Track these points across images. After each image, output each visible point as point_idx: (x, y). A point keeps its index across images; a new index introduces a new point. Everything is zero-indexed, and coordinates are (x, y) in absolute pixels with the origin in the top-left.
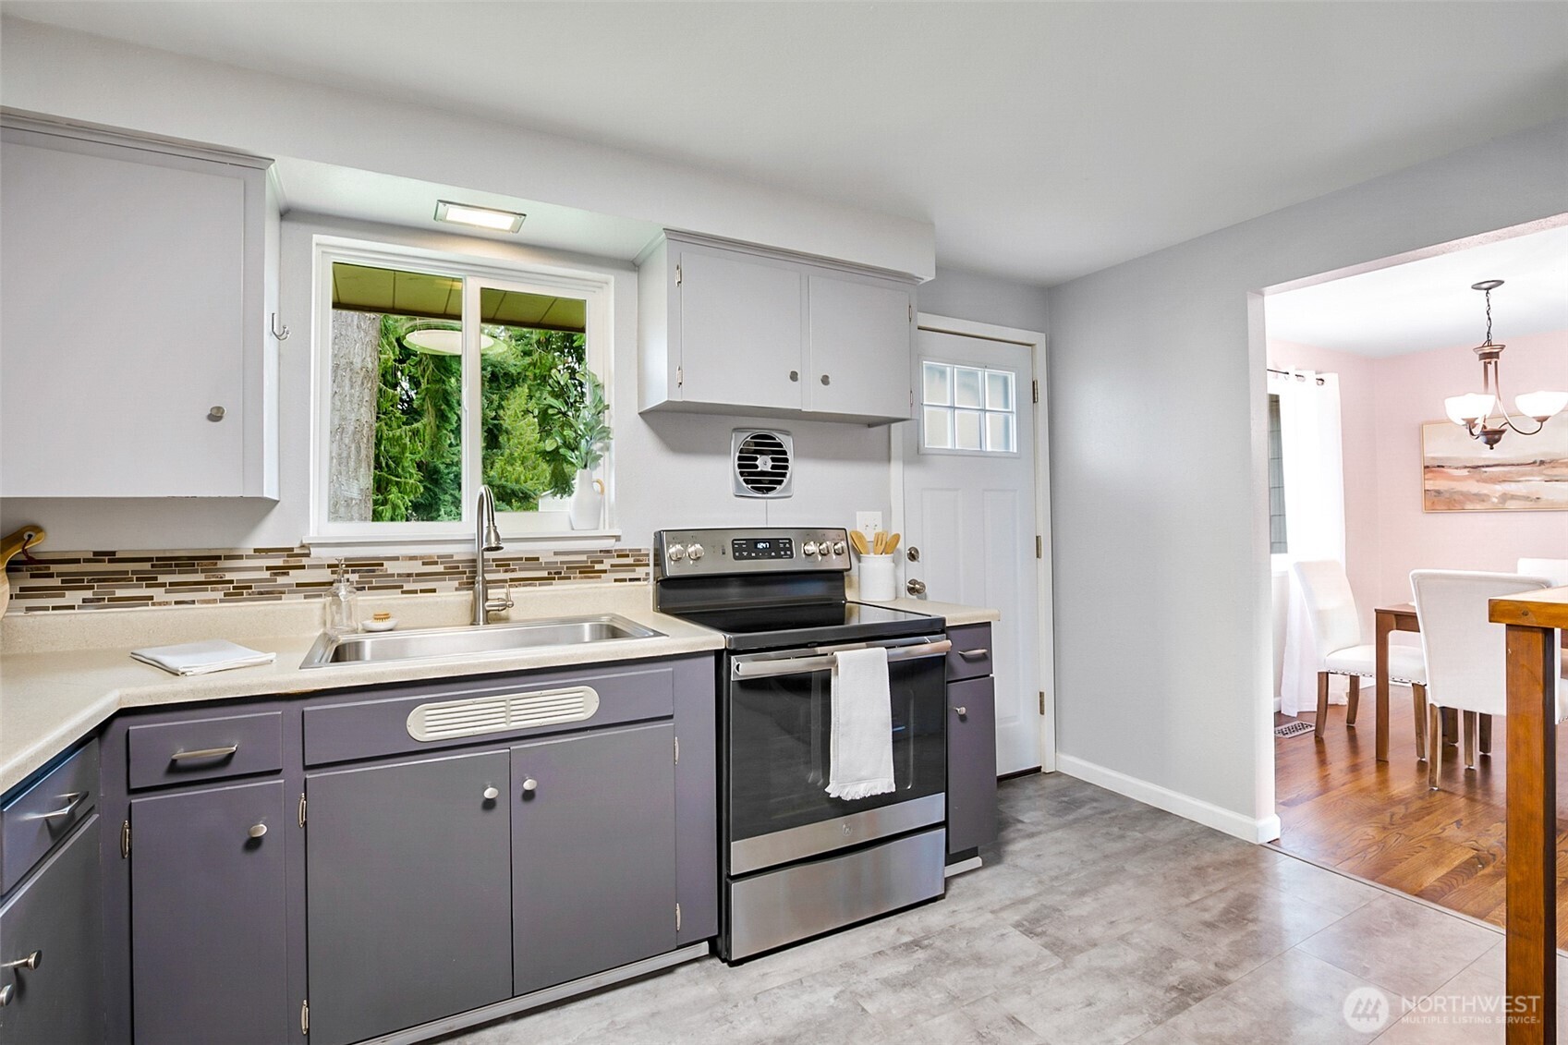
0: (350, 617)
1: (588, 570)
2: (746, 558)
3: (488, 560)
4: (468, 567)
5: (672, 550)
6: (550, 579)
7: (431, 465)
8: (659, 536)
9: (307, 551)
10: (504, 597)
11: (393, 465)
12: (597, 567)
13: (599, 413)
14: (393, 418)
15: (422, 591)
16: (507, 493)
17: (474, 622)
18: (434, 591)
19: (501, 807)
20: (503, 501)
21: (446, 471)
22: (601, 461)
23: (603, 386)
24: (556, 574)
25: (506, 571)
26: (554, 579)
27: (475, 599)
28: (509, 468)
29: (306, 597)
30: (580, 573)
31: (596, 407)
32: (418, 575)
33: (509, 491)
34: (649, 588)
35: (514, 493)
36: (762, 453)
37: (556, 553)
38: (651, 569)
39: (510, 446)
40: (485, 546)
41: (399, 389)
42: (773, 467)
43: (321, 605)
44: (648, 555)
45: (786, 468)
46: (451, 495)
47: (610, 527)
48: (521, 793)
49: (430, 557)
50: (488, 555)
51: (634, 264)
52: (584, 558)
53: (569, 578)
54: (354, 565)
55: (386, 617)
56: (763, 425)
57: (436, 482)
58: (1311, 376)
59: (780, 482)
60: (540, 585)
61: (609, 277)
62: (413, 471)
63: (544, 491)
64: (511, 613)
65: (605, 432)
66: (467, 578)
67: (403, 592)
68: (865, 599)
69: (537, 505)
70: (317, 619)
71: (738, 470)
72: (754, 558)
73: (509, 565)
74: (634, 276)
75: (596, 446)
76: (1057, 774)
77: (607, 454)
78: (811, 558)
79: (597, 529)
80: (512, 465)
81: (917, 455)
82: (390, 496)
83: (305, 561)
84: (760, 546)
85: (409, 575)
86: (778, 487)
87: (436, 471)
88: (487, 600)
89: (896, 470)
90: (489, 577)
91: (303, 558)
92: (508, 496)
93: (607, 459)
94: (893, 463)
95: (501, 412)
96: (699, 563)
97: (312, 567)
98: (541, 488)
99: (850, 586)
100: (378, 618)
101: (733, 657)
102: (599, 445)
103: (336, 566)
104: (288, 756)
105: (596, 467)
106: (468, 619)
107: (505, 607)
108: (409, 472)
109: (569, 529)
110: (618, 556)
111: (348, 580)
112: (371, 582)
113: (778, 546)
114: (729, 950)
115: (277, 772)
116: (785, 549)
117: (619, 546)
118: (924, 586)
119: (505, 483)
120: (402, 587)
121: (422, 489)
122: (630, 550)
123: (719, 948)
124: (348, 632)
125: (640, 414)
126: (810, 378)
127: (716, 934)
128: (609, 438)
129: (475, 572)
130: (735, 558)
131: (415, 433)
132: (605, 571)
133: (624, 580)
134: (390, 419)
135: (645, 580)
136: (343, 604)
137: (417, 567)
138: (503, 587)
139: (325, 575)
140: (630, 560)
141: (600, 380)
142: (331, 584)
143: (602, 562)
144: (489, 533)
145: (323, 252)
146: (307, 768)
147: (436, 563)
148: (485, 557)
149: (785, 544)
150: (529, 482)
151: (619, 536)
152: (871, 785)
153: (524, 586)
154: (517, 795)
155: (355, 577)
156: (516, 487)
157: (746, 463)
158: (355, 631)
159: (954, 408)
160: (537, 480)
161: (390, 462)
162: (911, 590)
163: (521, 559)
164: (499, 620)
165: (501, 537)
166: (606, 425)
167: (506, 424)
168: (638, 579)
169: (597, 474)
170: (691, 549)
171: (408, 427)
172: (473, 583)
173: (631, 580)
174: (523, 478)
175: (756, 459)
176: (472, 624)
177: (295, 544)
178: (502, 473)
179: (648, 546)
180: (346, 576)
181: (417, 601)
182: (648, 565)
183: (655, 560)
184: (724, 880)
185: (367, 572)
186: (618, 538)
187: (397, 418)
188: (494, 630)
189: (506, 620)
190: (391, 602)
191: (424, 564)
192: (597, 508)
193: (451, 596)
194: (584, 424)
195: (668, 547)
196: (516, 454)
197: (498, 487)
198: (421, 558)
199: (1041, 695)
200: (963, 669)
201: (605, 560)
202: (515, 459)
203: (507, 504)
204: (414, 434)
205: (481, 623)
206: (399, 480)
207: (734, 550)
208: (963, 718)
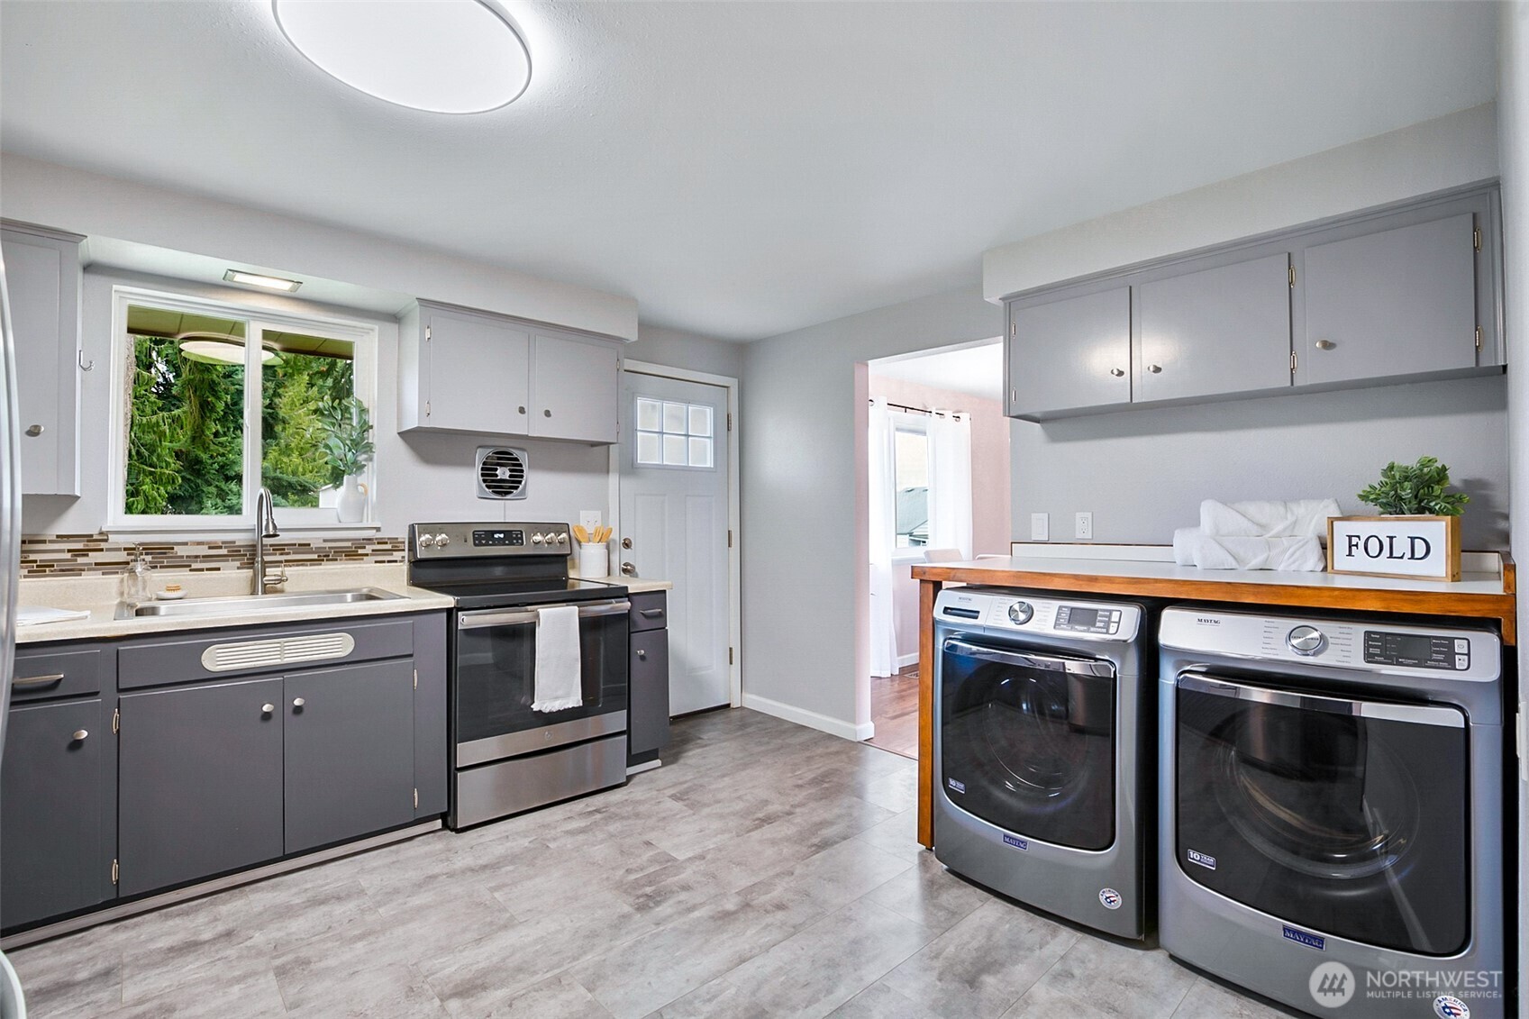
0: (144, 589)
1: (352, 552)
2: (484, 545)
3: (266, 545)
4: (248, 551)
5: (423, 538)
6: (319, 561)
7: (193, 455)
8: (412, 527)
9: (106, 537)
10: (280, 573)
11: (146, 454)
12: (360, 551)
13: (364, 431)
14: (147, 403)
15: (207, 569)
16: (283, 486)
17: (254, 592)
18: (218, 569)
19: (276, 719)
20: (279, 495)
21: (210, 461)
22: (365, 469)
23: (368, 411)
24: (325, 556)
25: (282, 554)
26: (323, 560)
27: (255, 575)
28: (285, 459)
29: (103, 574)
30: (346, 556)
31: (361, 427)
32: (204, 557)
33: (285, 484)
34: (404, 568)
35: (290, 485)
36: (501, 465)
37: (325, 541)
38: (406, 553)
39: (285, 435)
40: (264, 533)
41: (153, 370)
42: (510, 476)
43: (119, 580)
44: (404, 542)
45: (522, 477)
46: (217, 486)
47: (373, 520)
48: (291, 710)
49: (216, 543)
50: (267, 541)
51: (395, 318)
52: (349, 544)
53: (336, 560)
54: (149, 549)
55: (177, 589)
56: (503, 444)
57: (198, 474)
58: (949, 414)
59: (516, 488)
60: (311, 565)
61: (375, 327)
62: (171, 460)
63: (326, 484)
64: (286, 586)
65: (369, 448)
66: (248, 559)
67: (191, 570)
68: (583, 577)
69: (317, 499)
70: (114, 590)
71: (481, 478)
72: (491, 545)
73: (284, 549)
74: (397, 326)
75: (362, 458)
76: (741, 708)
77: (370, 464)
78: (538, 546)
79: (361, 522)
80: (289, 456)
81: (631, 468)
82: (144, 487)
83: (103, 545)
84: (496, 536)
85: (197, 557)
86: (515, 491)
87: (198, 461)
88: (265, 576)
89: (613, 479)
90: (267, 558)
91: (102, 543)
92: (283, 488)
93: (370, 468)
94: (610, 474)
95: (277, 400)
96: (444, 548)
97: (108, 550)
98: (322, 481)
99: (573, 567)
100: (169, 589)
101: (460, 613)
102: (364, 456)
103: (134, 549)
104: (105, 681)
105: (361, 474)
106: (248, 590)
107: (281, 581)
108: (166, 461)
109: (337, 522)
110: (378, 543)
111: (144, 560)
112: (163, 562)
113: (512, 536)
114: (455, 822)
115: (95, 694)
116: (517, 539)
117: (379, 535)
118: (634, 568)
119: (280, 475)
120: (190, 566)
121: (180, 479)
122: (389, 539)
123: (449, 821)
124: (143, 601)
125: (399, 433)
126: (536, 412)
127: (446, 810)
128: (372, 452)
129: (254, 555)
130: (475, 545)
131: (176, 420)
132: (367, 555)
133: (384, 562)
134: (143, 403)
135: (401, 561)
136: (139, 579)
137: (204, 551)
138: (279, 567)
139: (123, 557)
140: (389, 547)
141: (365, 405)
142: (128, 563)
143: (364, 548)
144: (268, 524)
145: (120, 297)
146: (120, 691)
147: (221, 547)
148: (264, 543)
149: (517, 535)
150: (308, 475)
151: (379, 528)
152: (564, 701)
153: (298, 565)
154: (289, 711)
155: (149, 558)
156: (293, 479)
157: (488, 473)
158: (150, 600)
159: (662, 433)
160: (317, 472)
161: (143, 450)
162: (625, 571)
163: (295, 545)
164: (276, 591)
165: (278, 527)
166: (370, 441)
167: (282, 413)
168: (396, 561)
169: (361, 479)
170: (438, 538)
171: (166, 414)
172: (253, 563)
173: (389, 562)
174: (301, 469)
175: (496, 470)
176: (251, 594)
177: (94, 532)
178: (277, 465)
179: (404, 535)
180: (142, 557)
181: (204, 577)
182: (404, 550)
183: (409, 546)
184: (452, 771)
185: (160, 554)
186: (378, 529)
187: (152, 403)
188: (270, 598)
189: (282, 591)
190: (182, 577)
191: (210, 548)
192: (361, 506)
193: (234, 573)
194: (351, 440)
195: (420, 537)
196: (293, 445)
197: (273, 479)
198: (207, 543)
199: (731, 649)
200: (642, 623)
201: (367, 547)
202: (292, 450)
203: (283, 497)
204: (173, 421)
205: (260, 593)
206: (153, 470)
207: (475, 539)
208: (643, 658)
